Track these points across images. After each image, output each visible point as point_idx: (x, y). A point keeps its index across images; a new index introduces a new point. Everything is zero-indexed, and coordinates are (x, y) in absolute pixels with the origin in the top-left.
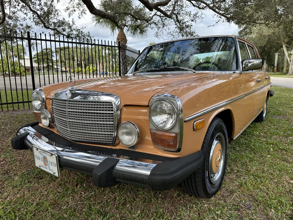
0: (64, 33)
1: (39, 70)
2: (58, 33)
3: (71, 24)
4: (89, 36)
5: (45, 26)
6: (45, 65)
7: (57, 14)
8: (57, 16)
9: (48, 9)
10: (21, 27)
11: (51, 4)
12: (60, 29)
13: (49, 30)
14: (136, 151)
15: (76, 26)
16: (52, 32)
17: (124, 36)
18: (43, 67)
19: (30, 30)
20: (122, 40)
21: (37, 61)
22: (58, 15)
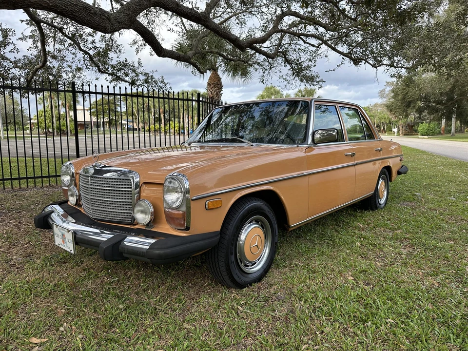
0: (127, 78)
1: (98, 126)
2: (118, 79)
3: (136, 65)
4: (162, 82)
5: (100, 71)
6: (106, 119)
7: (119, 51)
8: (119, 53)
9: (107, 45)
10: (70, 70)
11: (110, 38)
12: (120, 74)
13: (105, 75)
14: (152, 230)
15: (143, 68)
16: (110, 78)
17: (219, 80)
18: (104, 122)
19: (81, 74)
20: (214, 86)
21: (95, 113)
22: (120, 52)
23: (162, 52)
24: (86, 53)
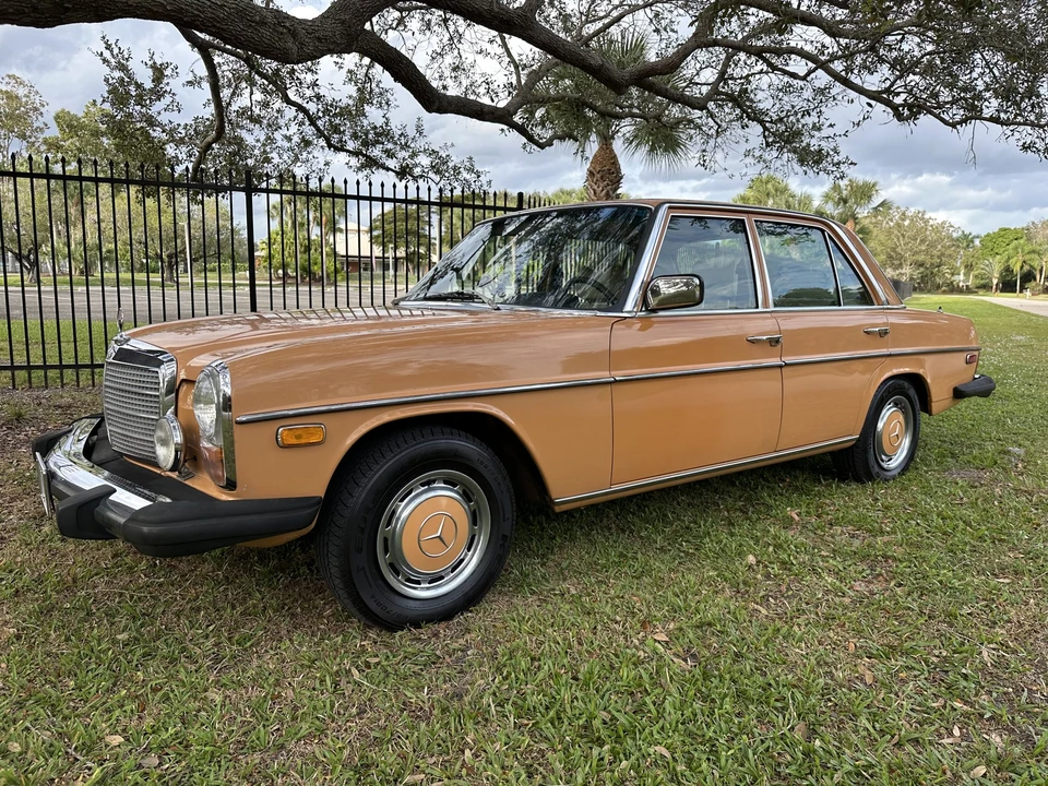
0: (391, 163)
2: (371, 163)
3: (411, 132)
4: (471, 170)
5: (330, 146)
6: (401, 253)
7: (387, 103)
8: (386, 107)
9: (359, 89)
10: (287, 145)
11: (366, 75)
12: (376, 152)
13: (343, 157)
14: (187, 482)
15: (426, 140)
16: (354, 161)
17: (613, 163)
18: (396, 259)
19: (309, 153)
20: (602, 178)
21: (381, 239)
22: (389, 105)
23: (433, 102)
24: (300, 108)
